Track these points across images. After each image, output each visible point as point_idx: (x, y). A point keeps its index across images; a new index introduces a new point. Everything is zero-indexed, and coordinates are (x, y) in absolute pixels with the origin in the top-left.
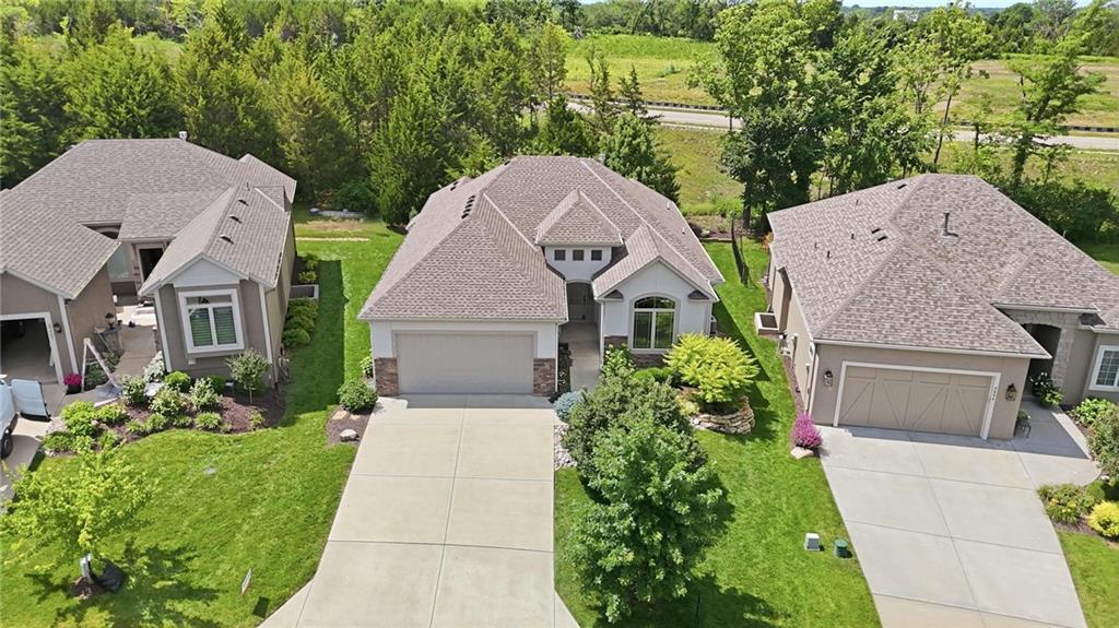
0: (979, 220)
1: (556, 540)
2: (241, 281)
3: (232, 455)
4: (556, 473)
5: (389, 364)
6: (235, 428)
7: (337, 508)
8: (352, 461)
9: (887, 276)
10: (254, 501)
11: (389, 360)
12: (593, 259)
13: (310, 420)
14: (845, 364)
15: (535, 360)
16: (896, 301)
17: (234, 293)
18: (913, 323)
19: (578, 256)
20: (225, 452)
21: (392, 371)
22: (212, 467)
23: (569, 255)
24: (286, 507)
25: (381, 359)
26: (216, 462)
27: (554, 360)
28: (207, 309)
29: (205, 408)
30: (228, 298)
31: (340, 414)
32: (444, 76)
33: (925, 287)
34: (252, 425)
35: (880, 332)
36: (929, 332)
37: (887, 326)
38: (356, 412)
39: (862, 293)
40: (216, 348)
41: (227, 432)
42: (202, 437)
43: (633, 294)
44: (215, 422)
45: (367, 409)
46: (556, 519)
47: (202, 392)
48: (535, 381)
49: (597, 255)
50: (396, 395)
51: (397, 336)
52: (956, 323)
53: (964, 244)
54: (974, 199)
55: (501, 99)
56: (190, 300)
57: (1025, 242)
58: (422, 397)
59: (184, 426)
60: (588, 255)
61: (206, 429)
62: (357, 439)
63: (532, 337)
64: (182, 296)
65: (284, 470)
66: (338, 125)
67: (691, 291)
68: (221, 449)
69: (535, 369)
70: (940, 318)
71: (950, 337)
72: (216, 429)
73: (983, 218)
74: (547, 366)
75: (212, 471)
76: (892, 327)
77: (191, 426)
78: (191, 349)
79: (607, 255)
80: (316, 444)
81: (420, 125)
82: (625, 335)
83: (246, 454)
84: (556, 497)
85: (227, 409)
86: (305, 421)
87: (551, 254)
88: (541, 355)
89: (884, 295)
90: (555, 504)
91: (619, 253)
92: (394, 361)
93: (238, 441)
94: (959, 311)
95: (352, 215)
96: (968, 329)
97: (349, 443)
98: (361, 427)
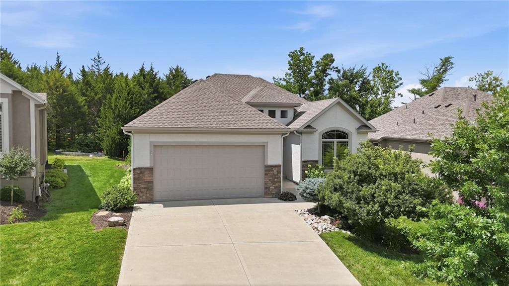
2: (14, 91)
4: (320, 236)
5: (147, 173)
11: (147, 169)
12: (281, 117)
13: (73, 217)
15: (266, 166)
17: (5, 102)
19: (272, 114)
21: (148, 179)
23: (266, 113)
25: (140, 169)
27: (281, 166)
34: (12, 219)
38: (119, 211)
43: (321, 128)
48: (266, 184)
50: (151, 201)
51: (155, 147)
60: (278, 113)
62: (125, 223)
69: (266, 174)
74: (275, 172)
79: (290, 114)
80: (83, 230)
82: (316, 159)
88: (270, 162)
90: (338, 256)
91: (297, 115)
92: (151, 169)
95: (84, 153)
97: (116, 228)
98: (127, 217)
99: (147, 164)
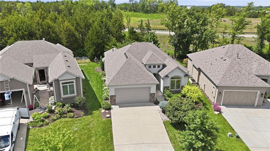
0: (244, 55)
1: (170, 140)
2: (76, 77)
3: (80, 124)
4: (163, 122)
5: (114, 97)
6: (78, 116)
7: (113, 136)
8: (111, 123)
9: (230, 69)
10: (91, 136)
11: (114, 96)
12: (158, 67)
13: (96, 113)
14: (224, 90)
15: (150, 94)
16: (234, 75)
17: (74, 81)
18: (239, 80)
19: (154, 67)
20: (77, 123)
21: (114, 98)
22: (76, 128)
23: (152, 67)
24: (100, 137)
25: (112, 96)
26: (76, 126)
27: (155, 93)
28: (67, 85)
29: (69, 112)
30: (73, 82)
31: (103, 111)
32: (102, 23)
33: (239, 71)
34: (82, 115)
35: (232, 82)
36: (243, 82)
37: (234, 81)
38: (107, 110)
39: (226, 73)
40: (69, 95)
41: (76, 118)
42: (70, 120)
43: (171, 76)
44: (72, 115)
45: (109, 109)
46: (168, 135)
47: (68, 108)
48: (150, 99)
49: (159, 67)
50: (115, 104)
51: (116, 89)
52: (249, 79)
53: (242, 60)
54: (242, 50)
55: (117, 28)
56: (63, 84)
57: (256, 60)
58: (122, 105)
59: (64, 117)
60: (157, 66)
61: (70, 117)
62: (110, 117)
63: (150, 88)
64: (61, 82)
65: (95, 127)
66: (75, 35)
67: (185, 74)
68: (76, 123)
69: (150, 96)
70: (245, 79)
71: (249, 83)
72: (73, 117)
73: (245, 54)
74: (153, 95)
75: (76, 129)
76: (235, 81)
77: (66, 117)
78: (63, 96)
79: (161, 67)
80: (100, 119)
81: (98, 35)
82: (169, 86)
83: (83, 123)
84: (166, 129)
85: (74, 112)
86: (94, 113)
87: (148, 67)
88: (152, 92)
89: (231, 74)
90: (166, 131)
91: (164, 66)
92: (115, 96)
93: (80, 120)
94: (249, 77)
95: (80, 58)
96: (252, 81)
97: (108, 118)
98: (110, 114)
99: (114, 94)
